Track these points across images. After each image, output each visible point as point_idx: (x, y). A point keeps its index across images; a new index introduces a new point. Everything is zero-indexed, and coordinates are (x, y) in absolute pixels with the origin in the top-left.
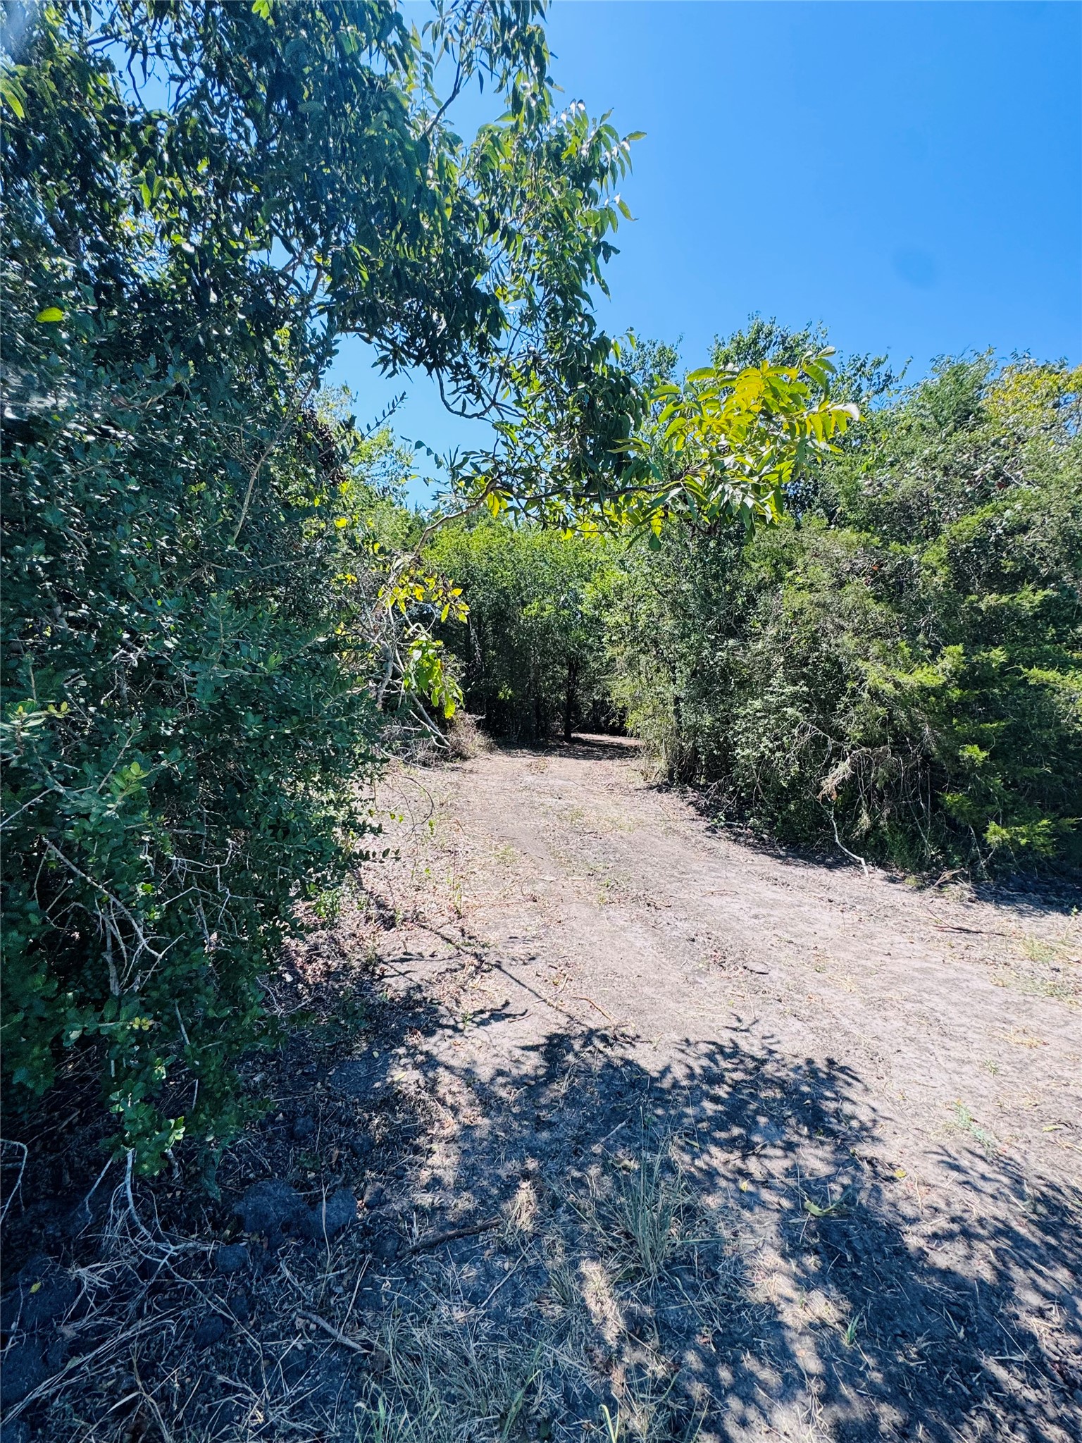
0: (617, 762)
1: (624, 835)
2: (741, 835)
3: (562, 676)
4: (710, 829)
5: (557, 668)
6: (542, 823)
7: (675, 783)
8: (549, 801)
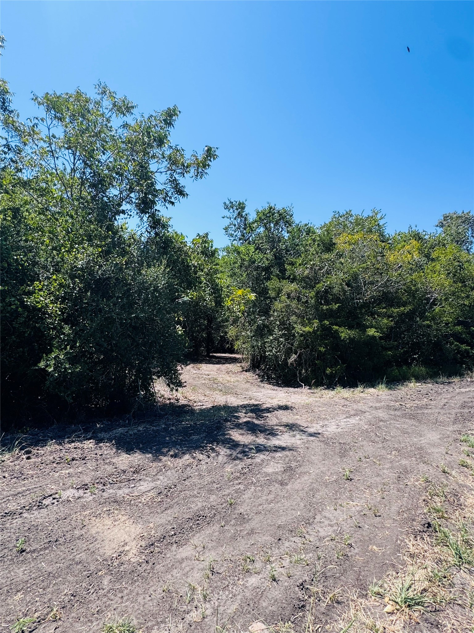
0: (233, 365)
1: (231, 383)
2: (271, 382)
3: (204, 325)
4: (261, 381)
5: (202, 321)
6: (204, 382)
7: (252, 369)
8: (205, 376)
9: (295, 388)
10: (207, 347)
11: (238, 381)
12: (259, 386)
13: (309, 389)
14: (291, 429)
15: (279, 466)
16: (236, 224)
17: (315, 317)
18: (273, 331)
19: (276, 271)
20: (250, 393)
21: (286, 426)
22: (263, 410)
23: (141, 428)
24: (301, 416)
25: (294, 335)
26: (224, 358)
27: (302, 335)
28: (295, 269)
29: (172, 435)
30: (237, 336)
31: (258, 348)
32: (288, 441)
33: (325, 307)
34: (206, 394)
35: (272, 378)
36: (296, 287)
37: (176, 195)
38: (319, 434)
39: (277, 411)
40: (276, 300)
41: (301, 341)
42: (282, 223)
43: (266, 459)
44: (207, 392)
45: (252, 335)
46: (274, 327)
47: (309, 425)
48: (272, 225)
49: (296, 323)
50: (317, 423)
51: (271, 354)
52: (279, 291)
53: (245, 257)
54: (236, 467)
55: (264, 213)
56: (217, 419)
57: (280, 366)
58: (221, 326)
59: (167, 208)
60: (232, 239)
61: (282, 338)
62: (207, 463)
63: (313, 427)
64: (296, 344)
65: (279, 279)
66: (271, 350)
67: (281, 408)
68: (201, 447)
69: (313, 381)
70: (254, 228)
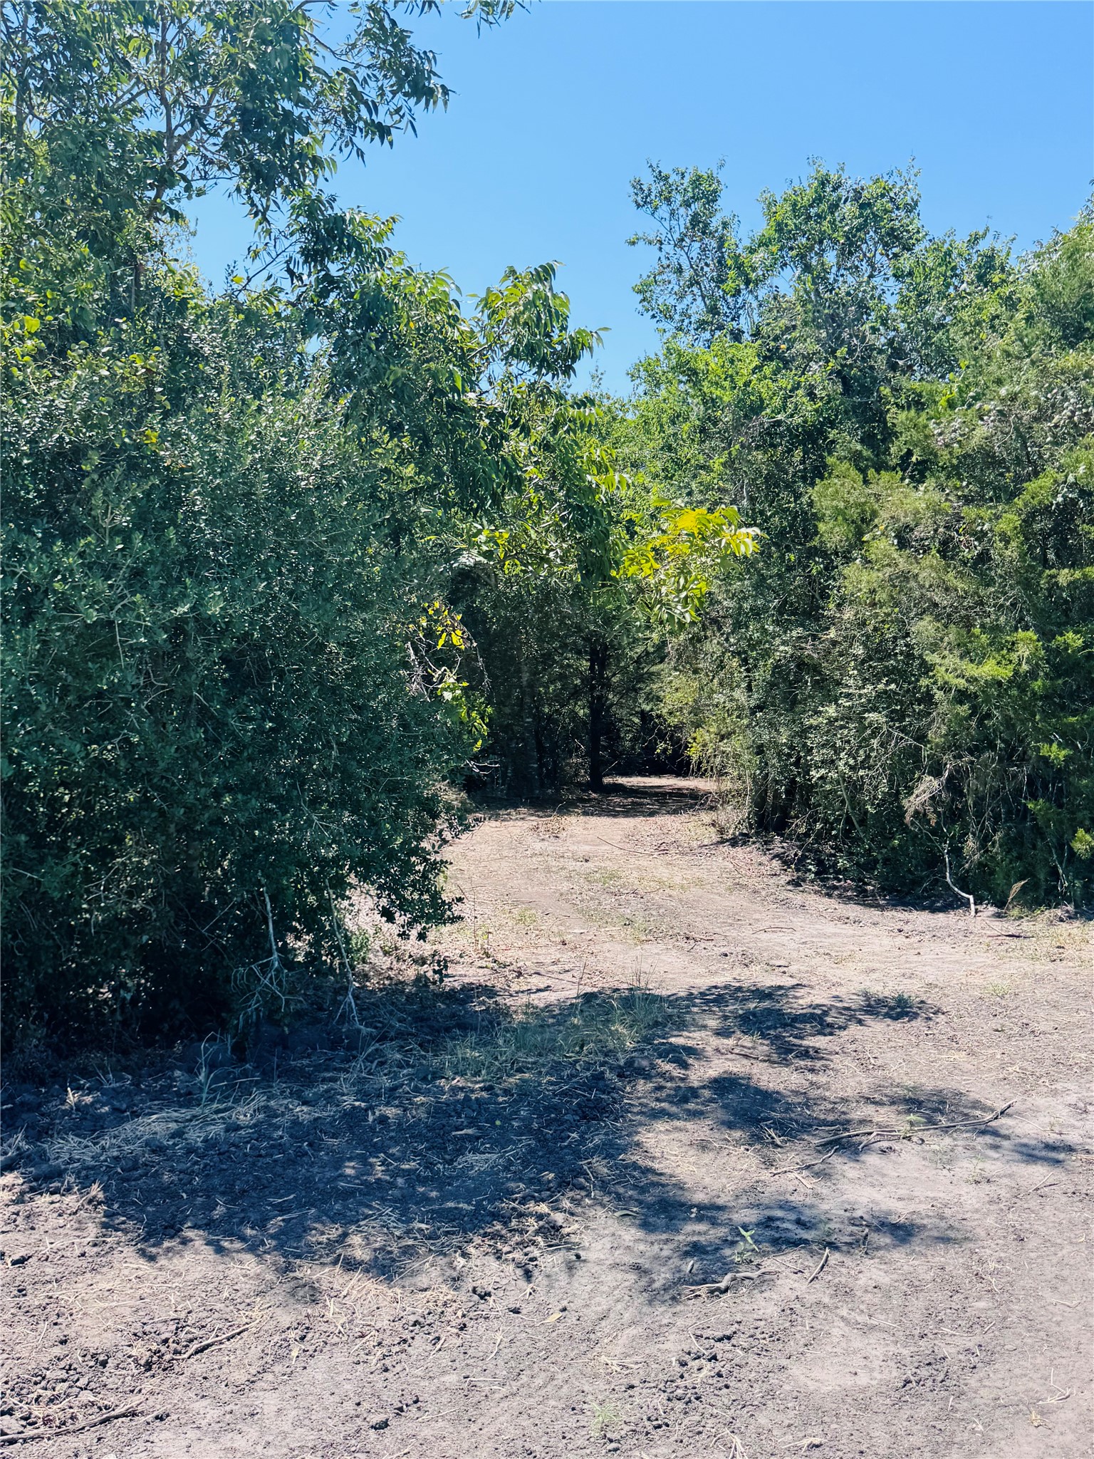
0: (684, 817)
1: (674, 893)
2: (835, 888)
3: (578, 672)
4: (796, 883)
5: (570, 658)
6: (565, 886)
7: (757, 834)
8: (572, 865)
9: (934, 910)
10: (592, 752)
11: (700, 882)
12: (785, 903)
13: (998, 916)
14: (931, 1121)
15: (877, 1348)
16: (685, 265)
17: (1022, 619)
18: (838, 683)
19: (847, 439)
20: (747, 932)
21: (912, 1103)
22: (796, 1019)
23: (244, 1114)
24: (971, 1053)
25: (928, 698)
26: (656, 794)
27: (962, 697)
28: (931, 424)
29: (376, 1149)
30: (696, 711)
31: (779, 754)
32: (919, 1192)
33: (1064, 576)
34: (568, 938)
35: (838, 872)
36: (937, 496)
37: (399, 100)
38: (1070, 1149)
39: (860, 1022)
40: (848, 560)
41: (961, 720)
42: (870, 243)
43: (810, 1299)
44: (575, 930)
45: (753, 703)
46: (842, 668)
47: (1018, 1102)
48: (831, 258)
49: (934, 647)
50: (1055, 1093)
51: (833, 775)
52: (862, 523)
53: (718, 392)
54: (652, 1349)
55: (794, 205)
56: (588, 1066)
57: (870, 822)
58: (641, 678)
59: (360, 154)
60: (670, 327)
61: (874, 709)
62: (516, 1311)
63: (1035, 1111)
64: (936, 734)
65: (863, 471)
66: (833, 762)
67: (876, 1007)
68: (496, 1216)
69: (1017, 887)
70: (754, 269)
